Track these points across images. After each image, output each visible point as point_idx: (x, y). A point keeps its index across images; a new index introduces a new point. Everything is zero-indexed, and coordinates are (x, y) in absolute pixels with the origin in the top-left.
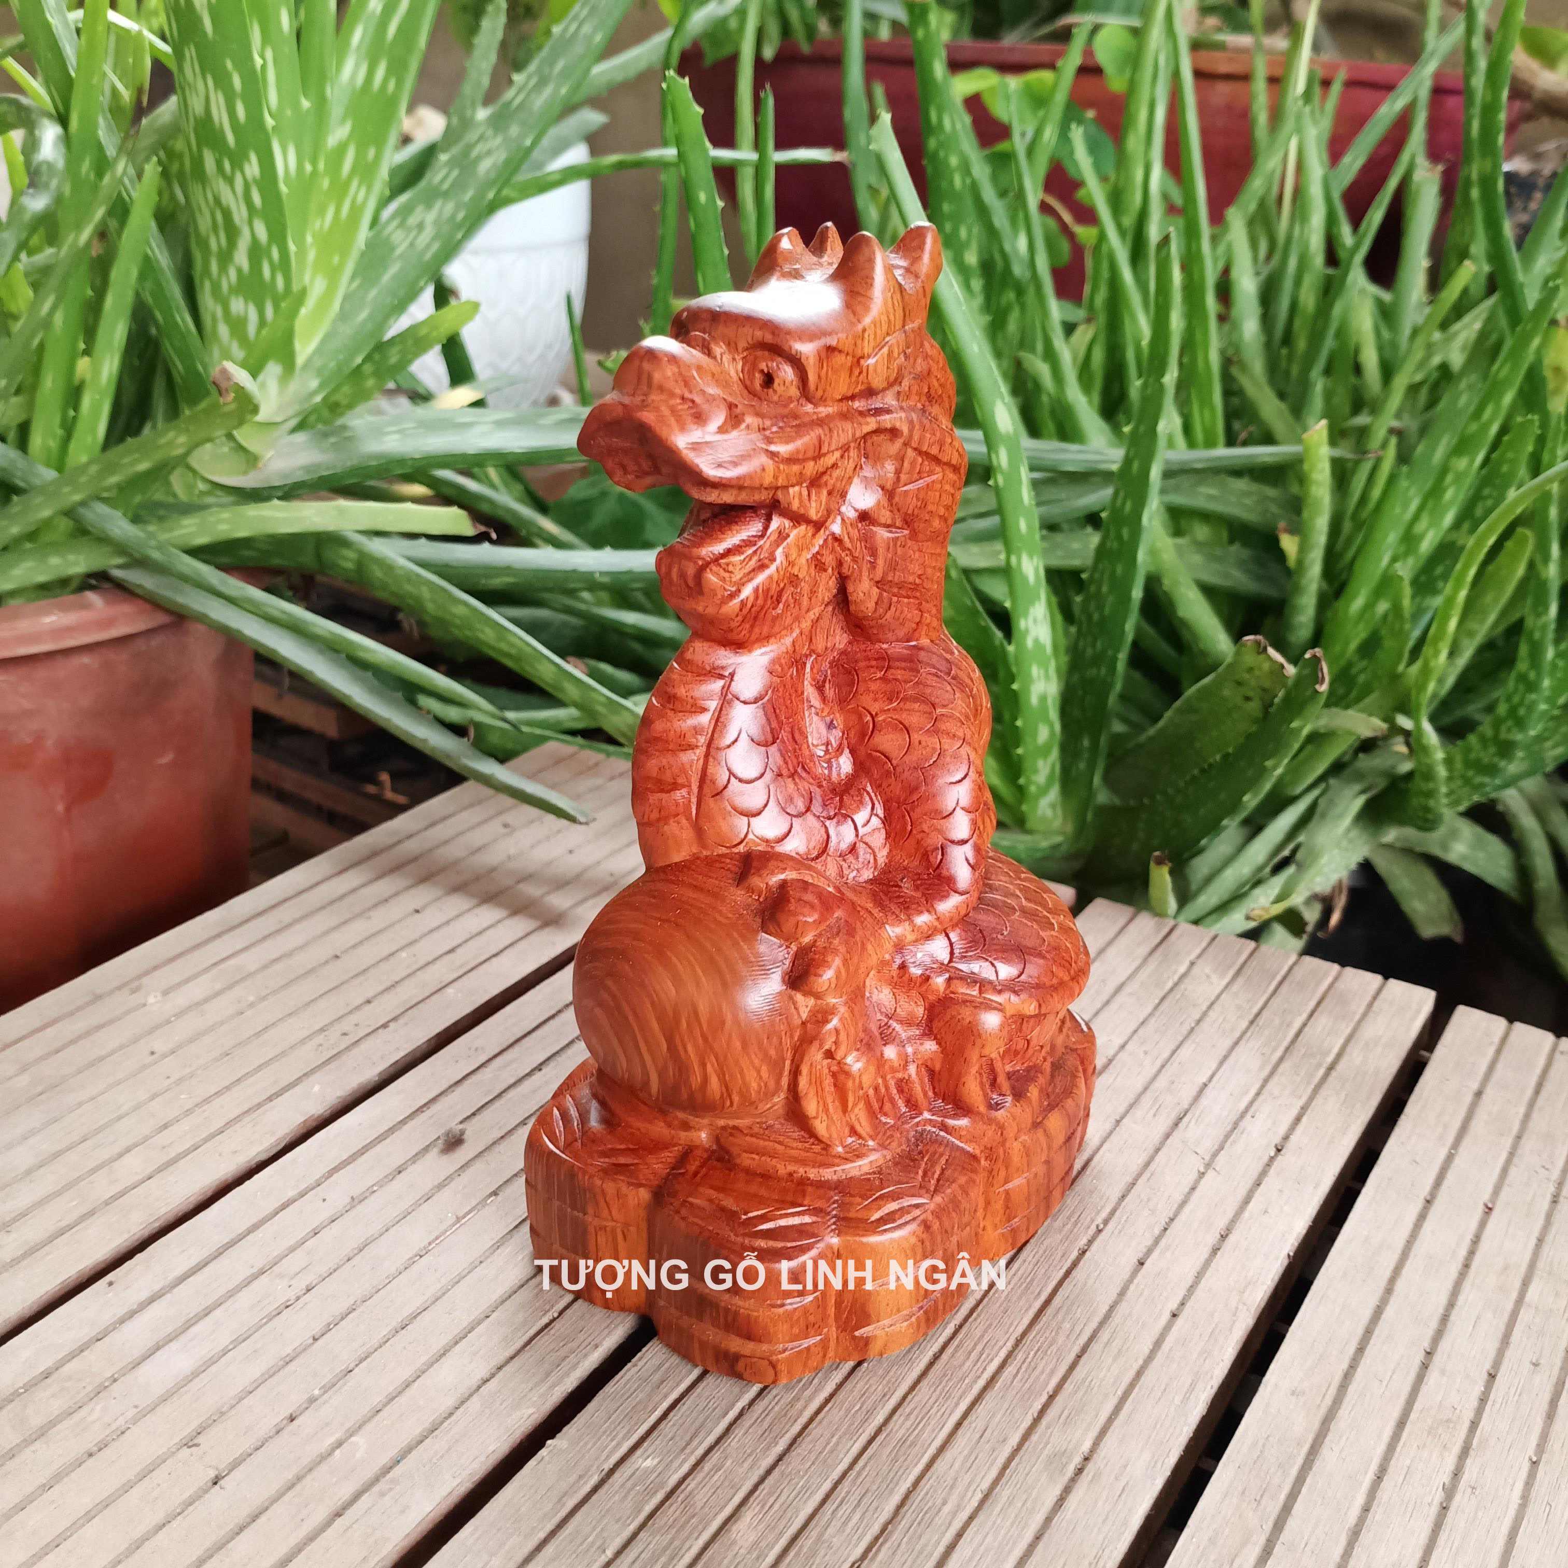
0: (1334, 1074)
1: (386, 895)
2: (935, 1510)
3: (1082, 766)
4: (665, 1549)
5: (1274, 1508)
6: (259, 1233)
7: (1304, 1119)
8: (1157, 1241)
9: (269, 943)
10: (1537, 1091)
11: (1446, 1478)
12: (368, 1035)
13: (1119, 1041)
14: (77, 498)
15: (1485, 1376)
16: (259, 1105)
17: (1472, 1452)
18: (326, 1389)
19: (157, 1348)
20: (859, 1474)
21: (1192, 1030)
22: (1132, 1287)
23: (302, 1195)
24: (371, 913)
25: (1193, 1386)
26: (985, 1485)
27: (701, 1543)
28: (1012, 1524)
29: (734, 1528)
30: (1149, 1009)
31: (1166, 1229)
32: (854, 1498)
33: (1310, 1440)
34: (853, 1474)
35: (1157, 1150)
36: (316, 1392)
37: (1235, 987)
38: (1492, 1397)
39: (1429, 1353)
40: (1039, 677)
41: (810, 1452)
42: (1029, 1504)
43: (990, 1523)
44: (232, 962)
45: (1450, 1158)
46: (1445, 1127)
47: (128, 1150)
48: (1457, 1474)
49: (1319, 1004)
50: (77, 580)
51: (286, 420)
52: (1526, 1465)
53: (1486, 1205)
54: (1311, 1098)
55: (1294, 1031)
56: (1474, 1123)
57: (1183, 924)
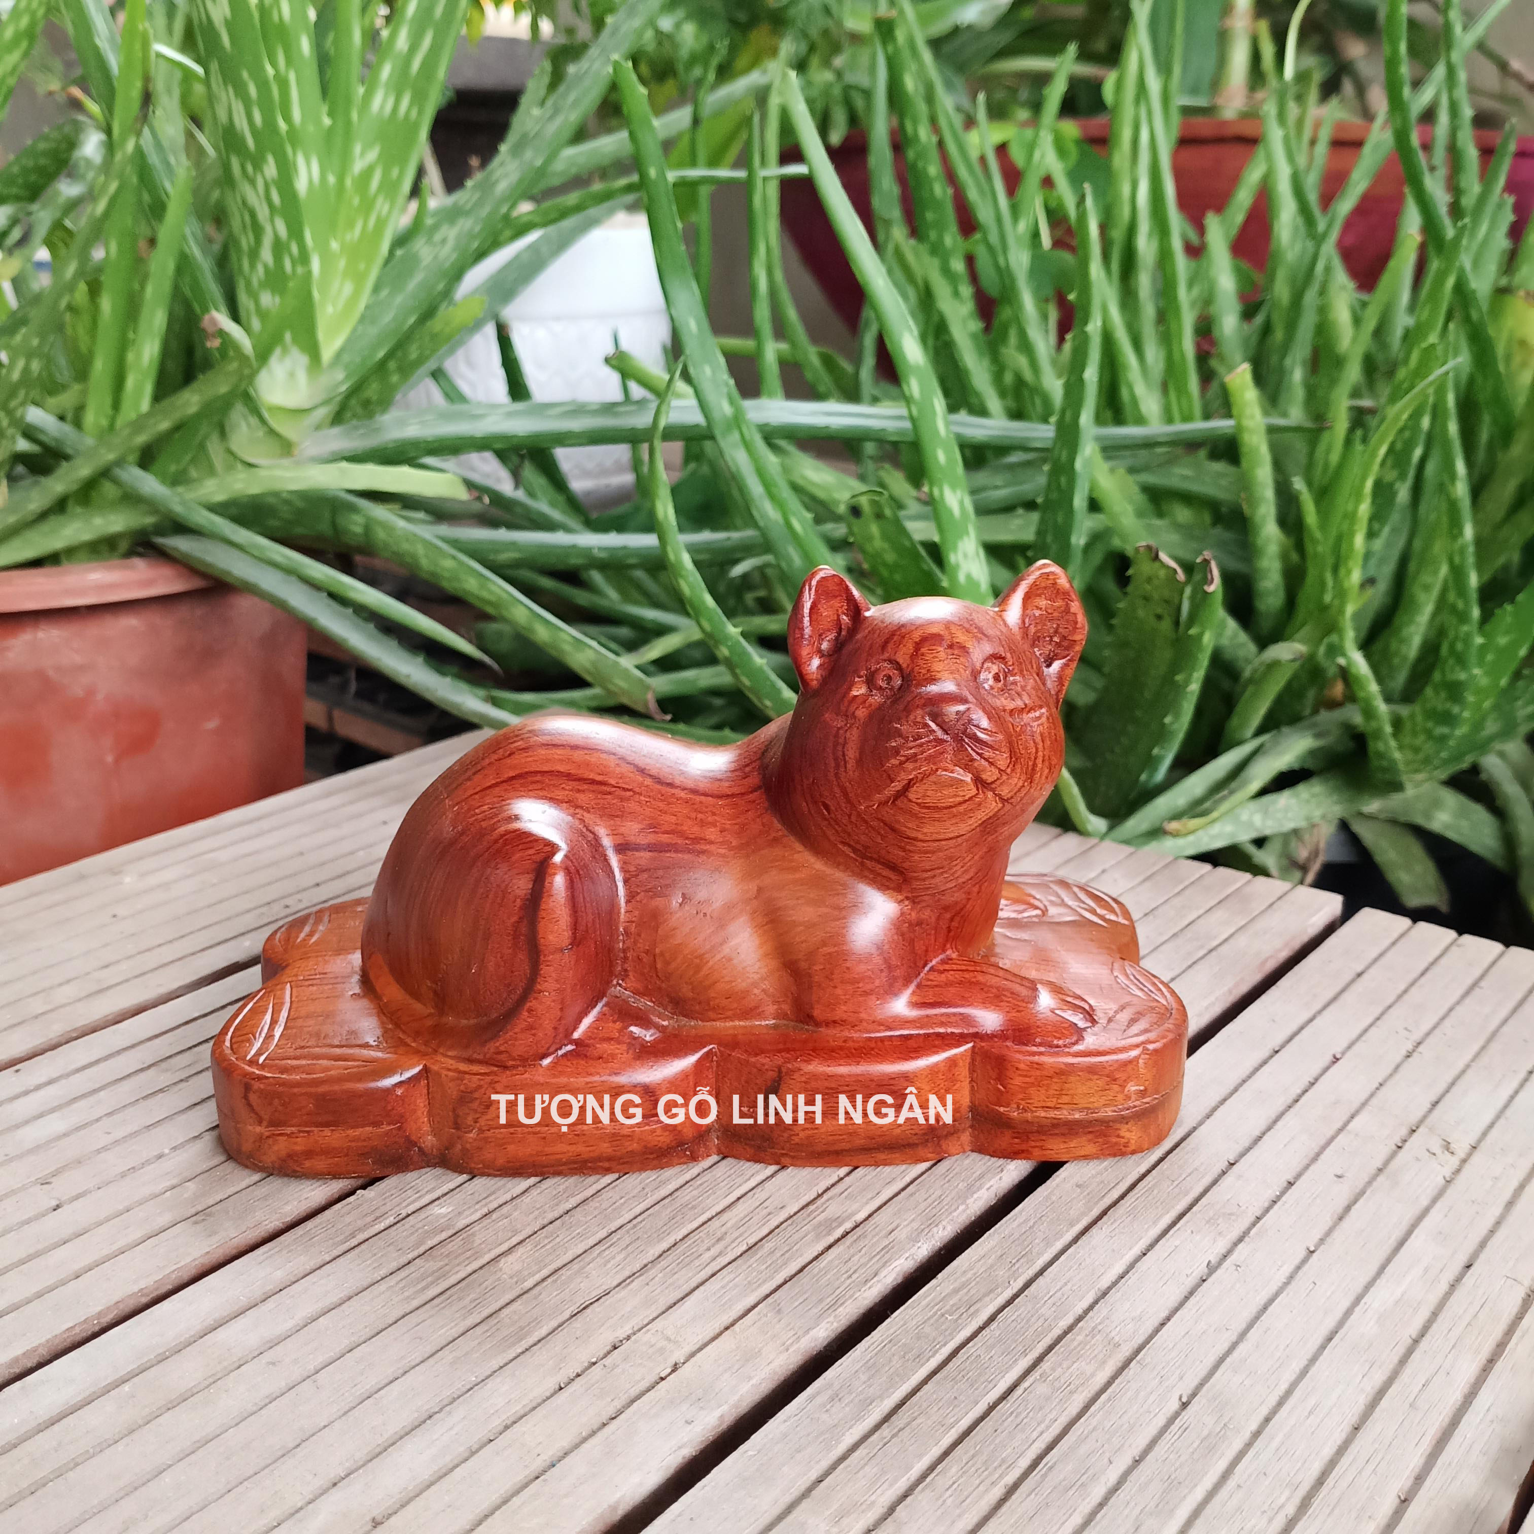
0: (1214, 953)
1: (362, 812)
2: (696, 1255)
4: (434, 1272)
5: (1027, 1271)
10: (1423, 974)
11: (1213, 1258)
15: (1285, 1184)
17: (1247, 1239)
18: (174, 1148)
19: (41, 1115)
20: (635, 1226)
24: (344, 824)
26: (752, 1240)
27: (469, 1269)
28: (767, 1268)
29: (503, 1260)
32: (623, 1244)
34: (630, 1225)
36: (167, 1151)
38: (1284, 1199)
39: (1231, 1164)
41: (595, 1209)
42: (787, 1255)
43: (746, 1267)
45: (1311, 1020)
46: (1315, 996)
47: (68, 981)
48: (1226, 1255)
49: (1219, 903)
50: (124, 546)
51: (315, 407)
52: (1302, 1254)
53: (1335, 1057)
54: (1184, 972)
55: (1186, 922)
56: (1346, 996)
57: (1108, 844)
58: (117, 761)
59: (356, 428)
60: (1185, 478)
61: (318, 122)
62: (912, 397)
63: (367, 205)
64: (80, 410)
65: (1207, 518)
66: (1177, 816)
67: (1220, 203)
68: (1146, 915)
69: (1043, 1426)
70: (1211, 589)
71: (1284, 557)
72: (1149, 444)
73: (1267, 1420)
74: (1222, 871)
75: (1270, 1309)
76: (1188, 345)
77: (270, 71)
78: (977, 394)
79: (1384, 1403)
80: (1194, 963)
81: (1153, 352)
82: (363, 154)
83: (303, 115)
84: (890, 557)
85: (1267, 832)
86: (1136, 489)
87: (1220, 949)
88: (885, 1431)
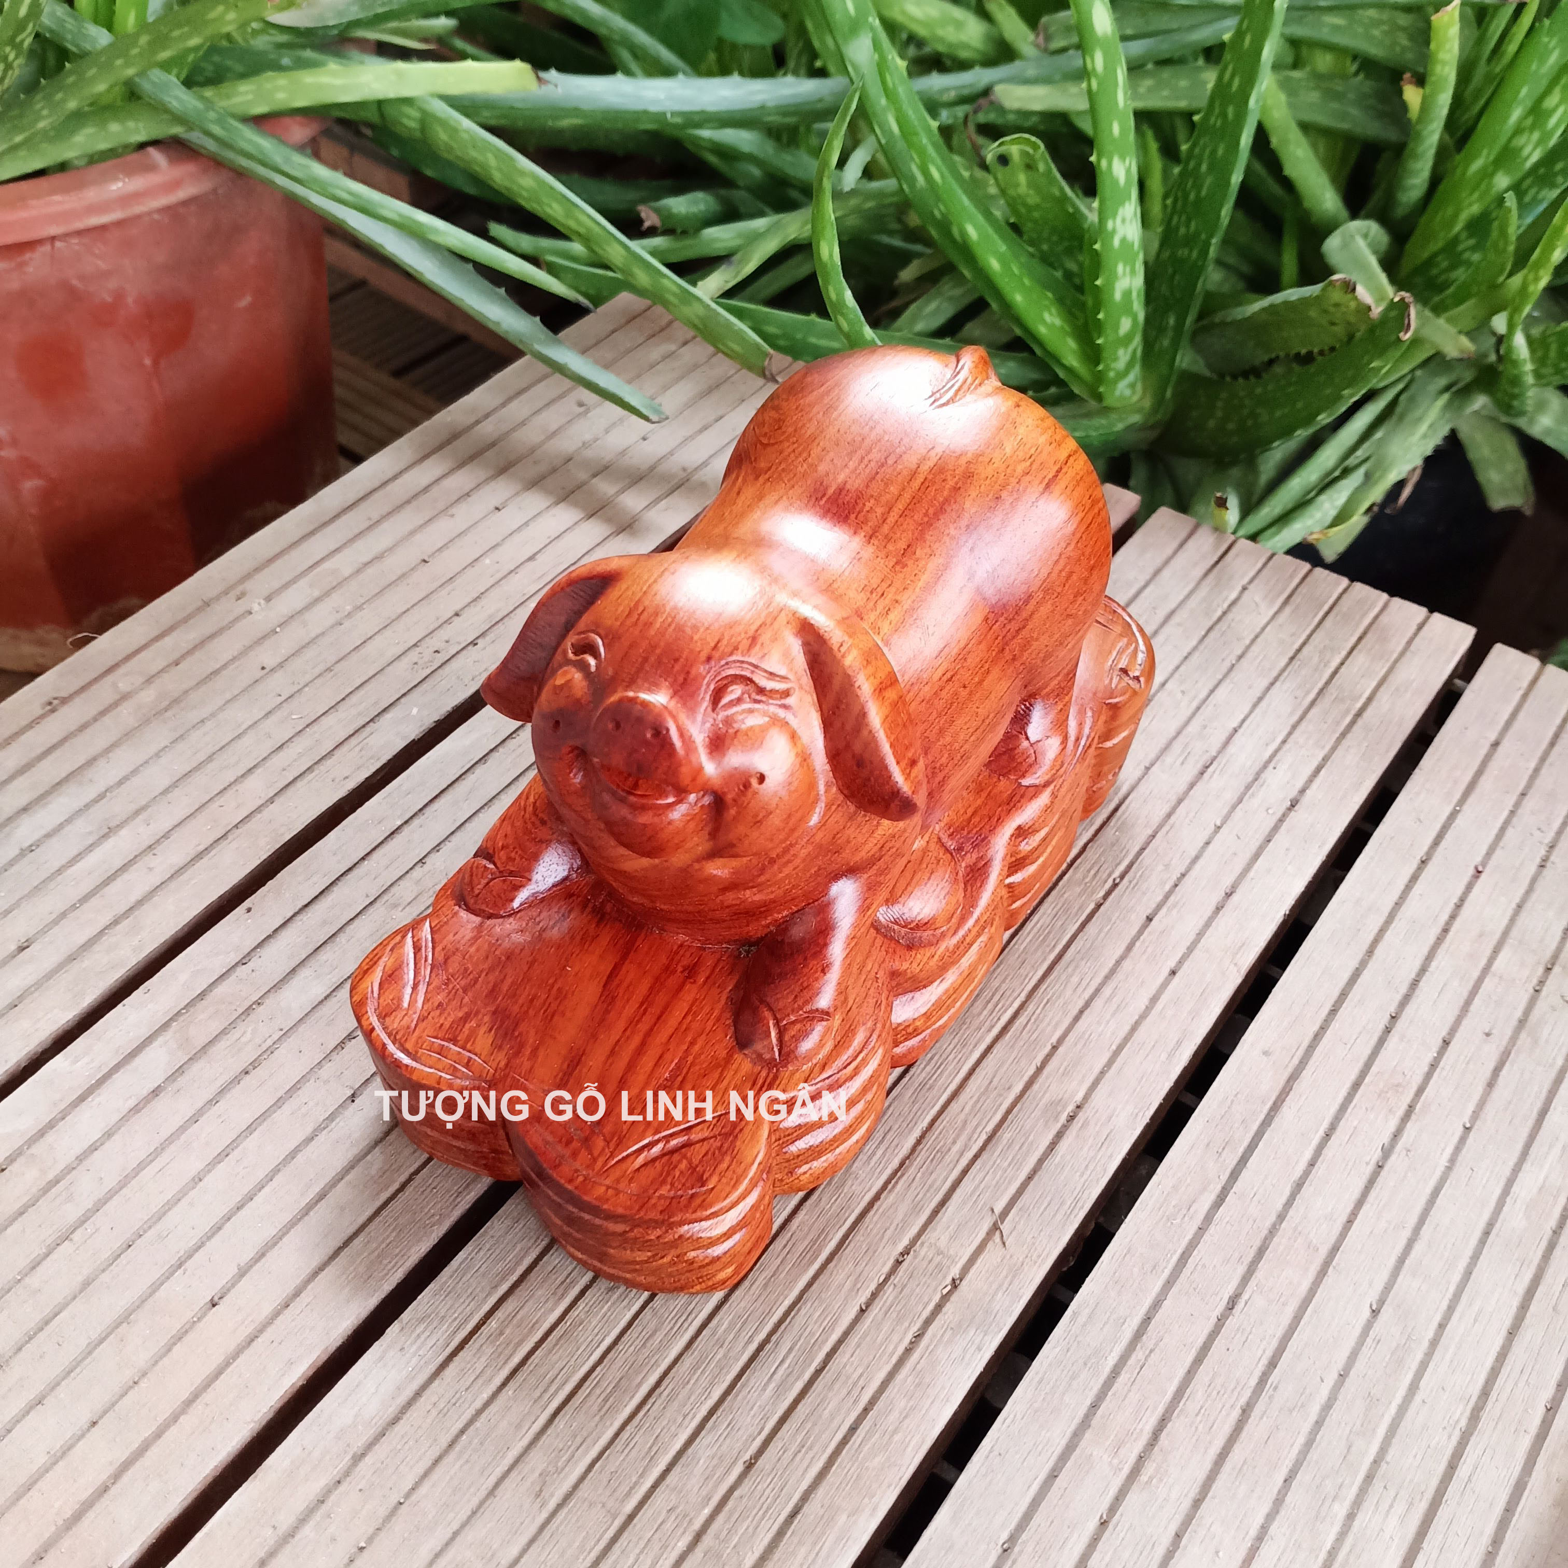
0: (1360, 722)
1: (467, 489)
2: (945, 1150)
5: (1232, 1160)
7: (1324, 771)
8: (1167, 897)
9: (359, 544)
10: (1552, 744)
11: (1386, 1138)
12: (458, 652)
13: (1160, 679)
14: (133, 70)
15: (1440, 1041)
17: (1413, 1117)
21: (1233, 665)
22: (1138, 944)
24: (453, 511)
25: (1179, 1043)
26: (990, 1127)
28: (1009, 1165)
30: (1194, 642)
31: (1176, 885)
33: (1273, 1098)
35: (1180, 801)
37: (1281, 618)
38: (1441, 1064)
39: (1393, 1017)
40: (1124, 274)
42: (1024, 1148)
43: (991, 1163)
44: (327, 565)
45: (1453, 816)
48: (1396, 1135)
49: (1360, 639)
52: (1459, 1131)
53: (1476, 868)
54: (1334, 749)
55: (1331, 671)
56: (1483, 778)
58: (156, 363)
62: (1094, 69)
68: (1291, 659)
69: (1264, 1343)
70: (1406, 337)
73: (1442, 1326)
75: (1439, 1201)
79: (1533, 1308)
80: (1343, 735)
87: (1365, 713)
88: (1139, 1354)
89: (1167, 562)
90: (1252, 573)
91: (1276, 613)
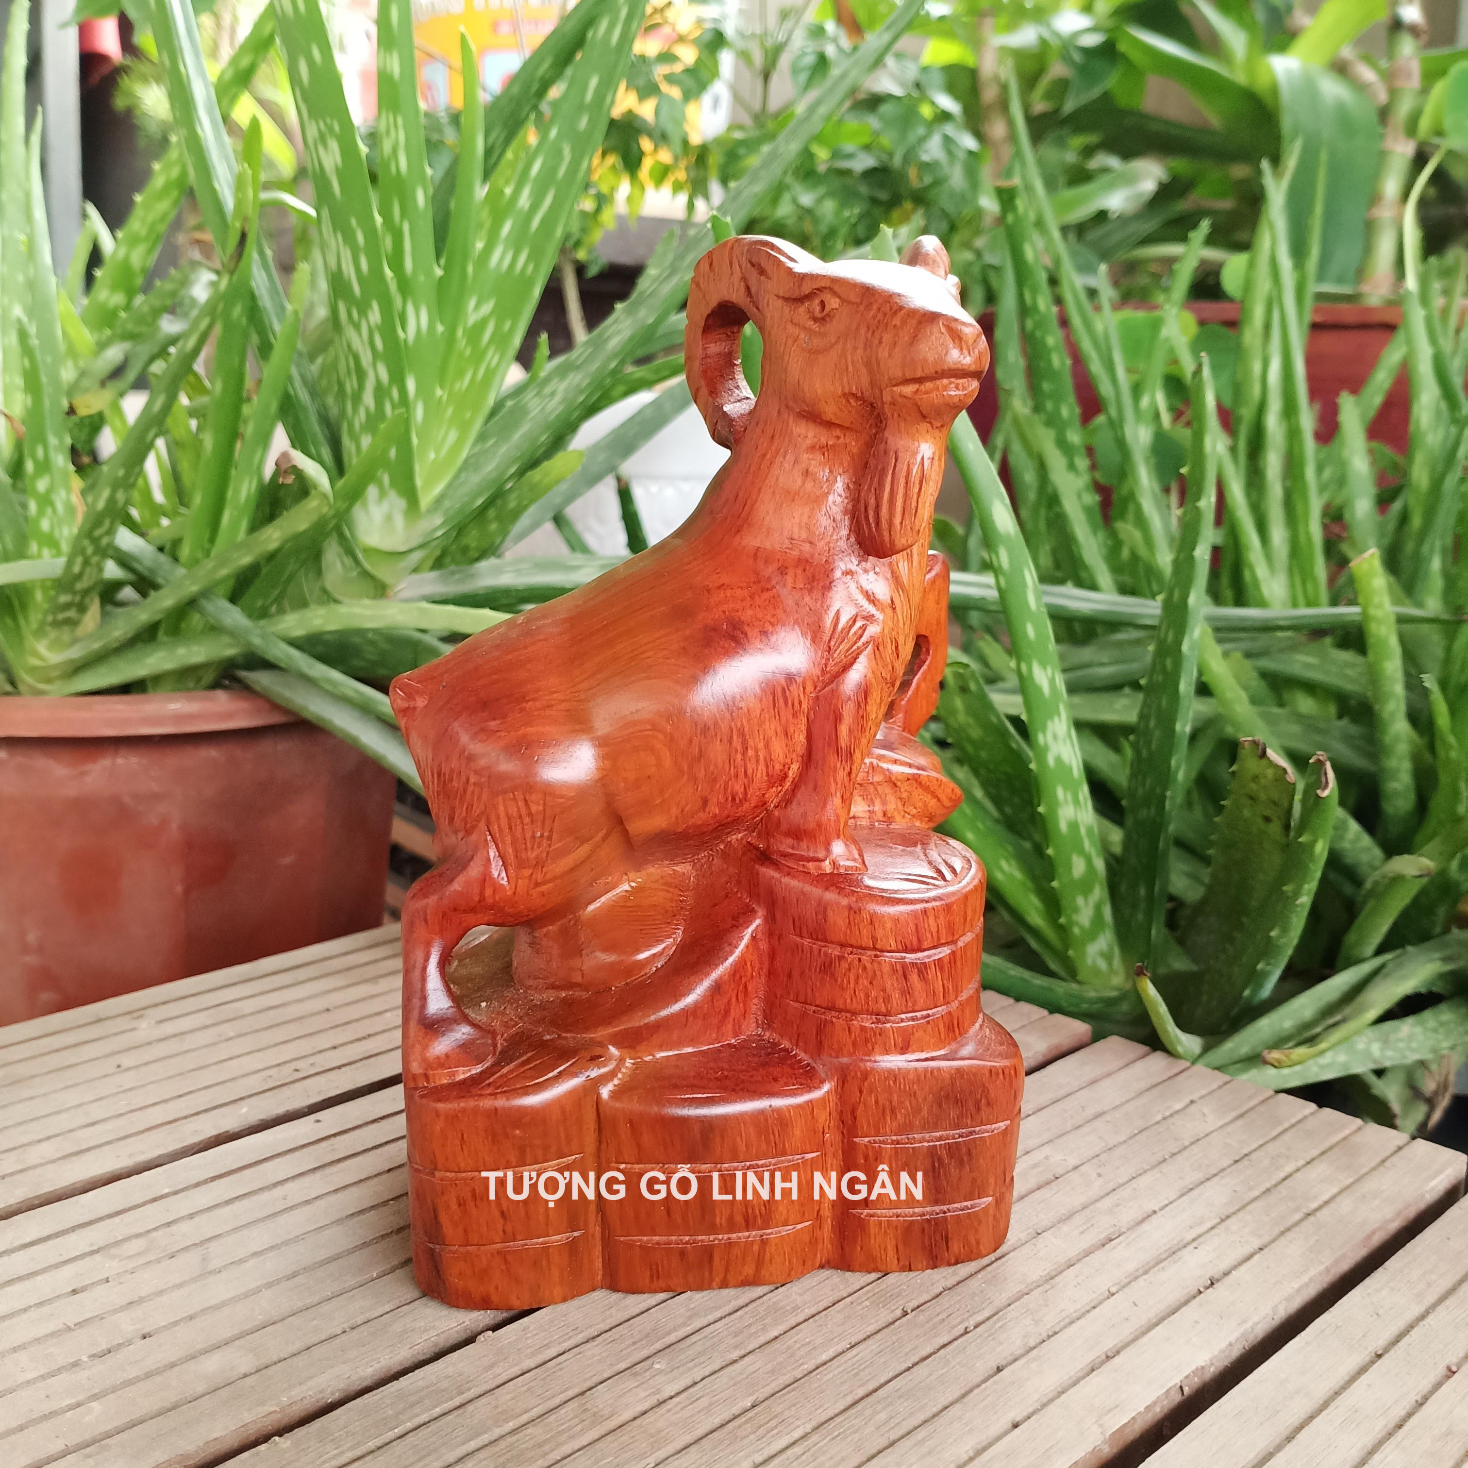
0: (1311, 1219)
3: (1140, 917)
6: (117, 1220)
7: (1256, 1258)
8: (1028, 1351)
12: (317, 1074)
13: (1073, 1161)
14: (194, 588)
16: (185, 1117)
21: (1163, 1161)
22: (976, 1391)
23: (176, 1193)
30: (1122, 1138)
31: (1043, 1342)
35: (1070, 1265)
37: (1230, 1129)
40: (1066, 800)
46: (1429, 1285)
47: (49, 1138)
49: (1323, 1153)
50: (209, 677)
51: (410, 551)
53: (1449, 1369)
54: (1274, 1240)
55: (1282, 1175)
57: (1199, 1067)
58: (187, 892)
59: (453, 573)
60: (1308, 666)
61: (429, 273)
62: (1000, 565)
63: (478, 356)
64: (176, 543)
65: (1332, 709)
66: (1279, 1043)
67: (1356, 386)
68: (1236, 1162)
70: (1325, 793)
71: (1416, 758)
72: (1268, 628)
74: (1329, 1113)
76: (1315, 530)
77: (379, 219)
78: (1086, 568)
80: (1288, 1229)
81: (1278, 534)
82: (477, 307)
83: (414, 266)
84: (976, 733)
85: (1387, 1064)
86: (1255, 674)
87: (1318, 1214)
89: (1109, 1075)
90: (1203, 1092)
91: (1226, 1124)
